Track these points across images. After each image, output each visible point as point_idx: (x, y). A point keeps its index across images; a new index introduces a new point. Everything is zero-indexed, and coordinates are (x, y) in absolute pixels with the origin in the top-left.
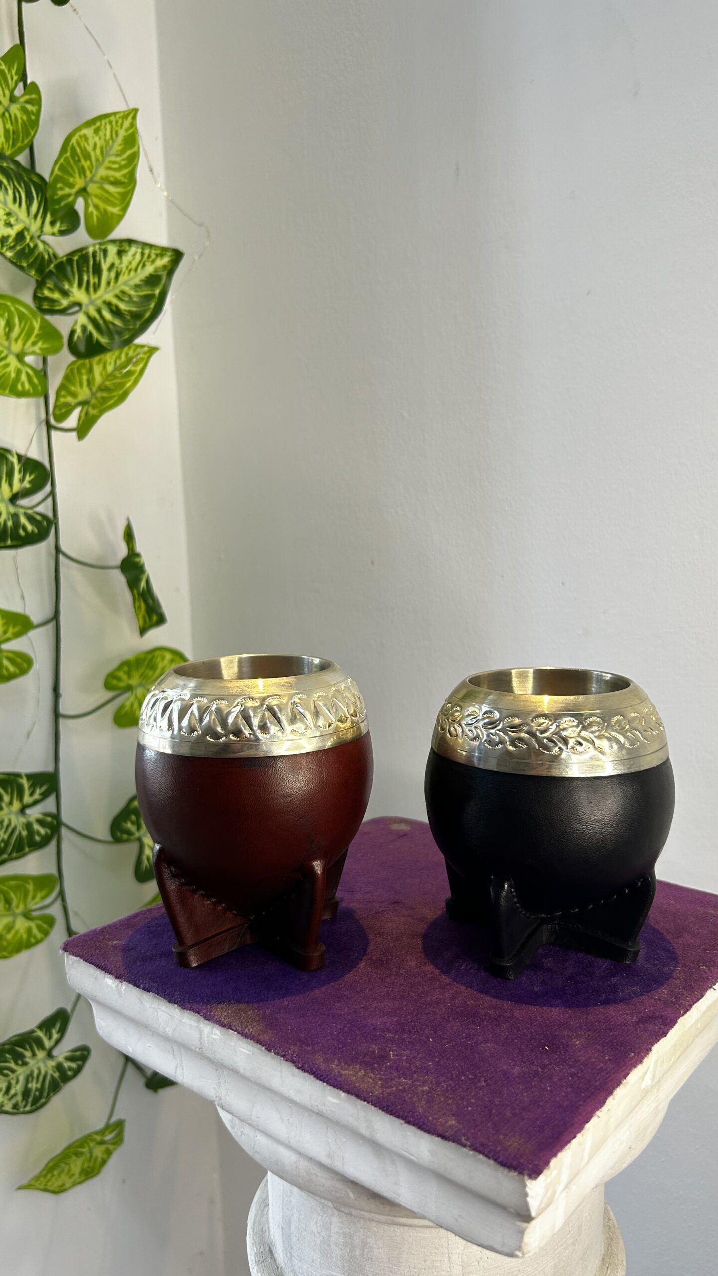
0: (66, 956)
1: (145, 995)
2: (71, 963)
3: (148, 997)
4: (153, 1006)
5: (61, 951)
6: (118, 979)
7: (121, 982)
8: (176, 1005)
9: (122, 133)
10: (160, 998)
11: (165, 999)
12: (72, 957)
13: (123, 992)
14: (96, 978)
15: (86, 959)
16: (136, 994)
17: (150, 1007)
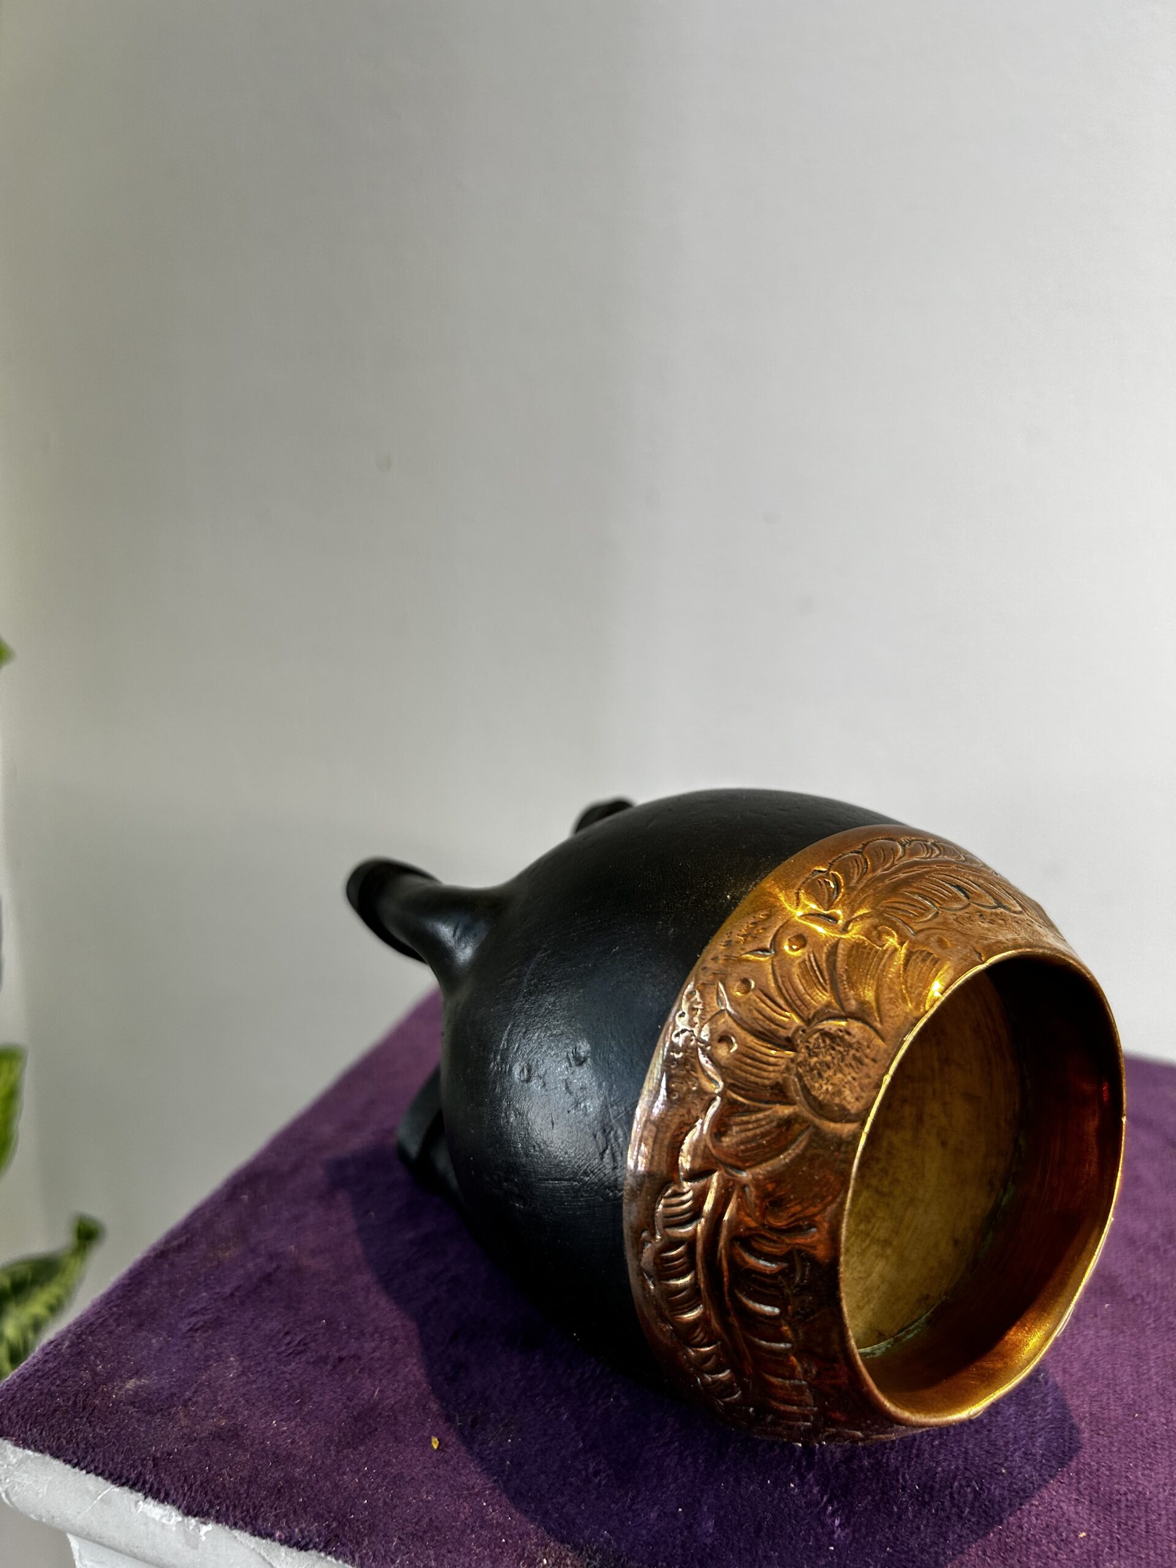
1: (284, 1551)
3: (294, 1555)
12: (19, 1450)
13: (204, 1538)
14: (106, 1501)
15: (75, 1461)
16: (252, 1547)
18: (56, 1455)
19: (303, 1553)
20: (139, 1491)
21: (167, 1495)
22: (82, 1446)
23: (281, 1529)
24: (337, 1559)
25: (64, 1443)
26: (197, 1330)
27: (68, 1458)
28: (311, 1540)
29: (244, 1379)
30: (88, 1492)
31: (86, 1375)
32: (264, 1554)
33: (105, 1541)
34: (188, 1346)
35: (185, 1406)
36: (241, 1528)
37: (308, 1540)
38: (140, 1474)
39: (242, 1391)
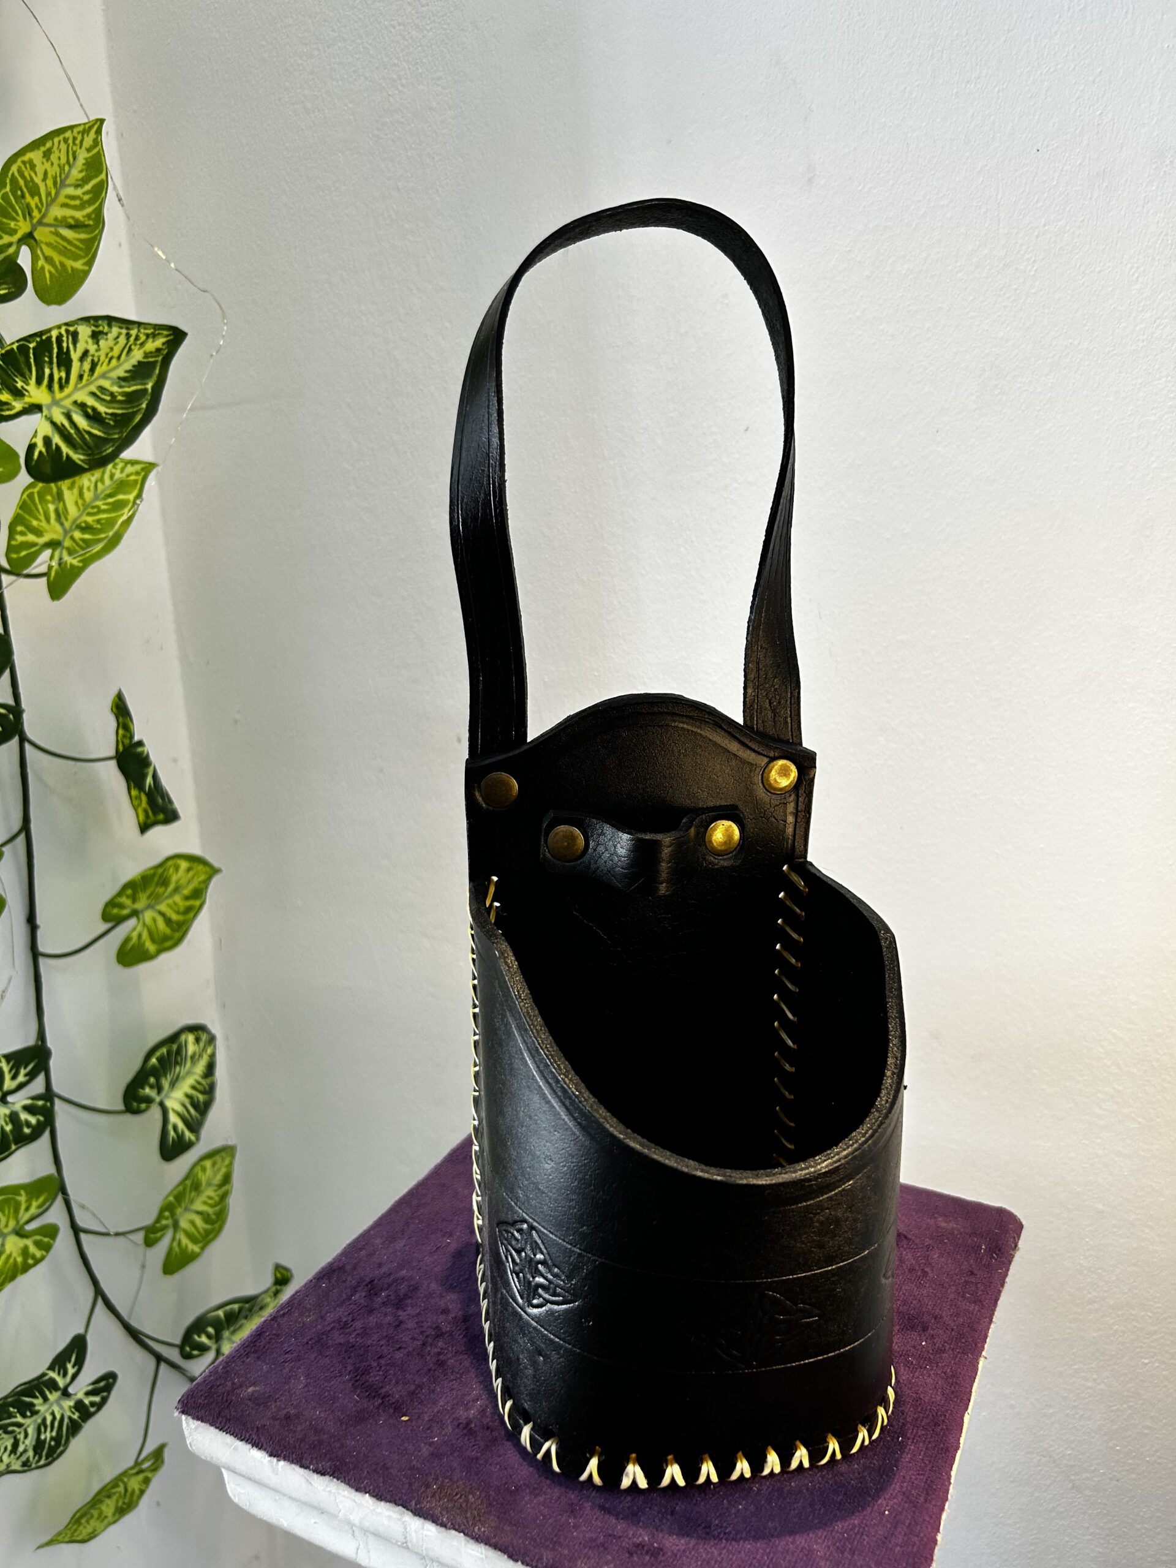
0: (184, 1419)
2: (193, 1426)
4: (329, 1489)
5: (176, 1414)
6: (274, 1457)
7: (279, 1460)
8: (367, 1495)
9: (83, 156)
10: (343, 1484)
11: (350, 1486)
12: (195, 1421)
13: (280, 1469)
14: (235, 1449)
15: (221, 1427)
16: (302, 1474)
17: (324, 1490)
18: (211, 1425)
19: (322, 1478)
20: (249, 1443)
21: (262, 1445)
22: (224, 1420)
23: (313, 1465)
24: (338, 1480)
26: (286, 1362)
27: (217, 1425)
28: (326, 1471)
29: (306, 1389)
30: (228, 1444)
31: (229, 1384)
32: (307, 1478)
33: (237, 1471)
34: (281, 1370)
35: (276, 1402)
36: (296, 1463)
38: (250, 1435)
39: (304, 1395)
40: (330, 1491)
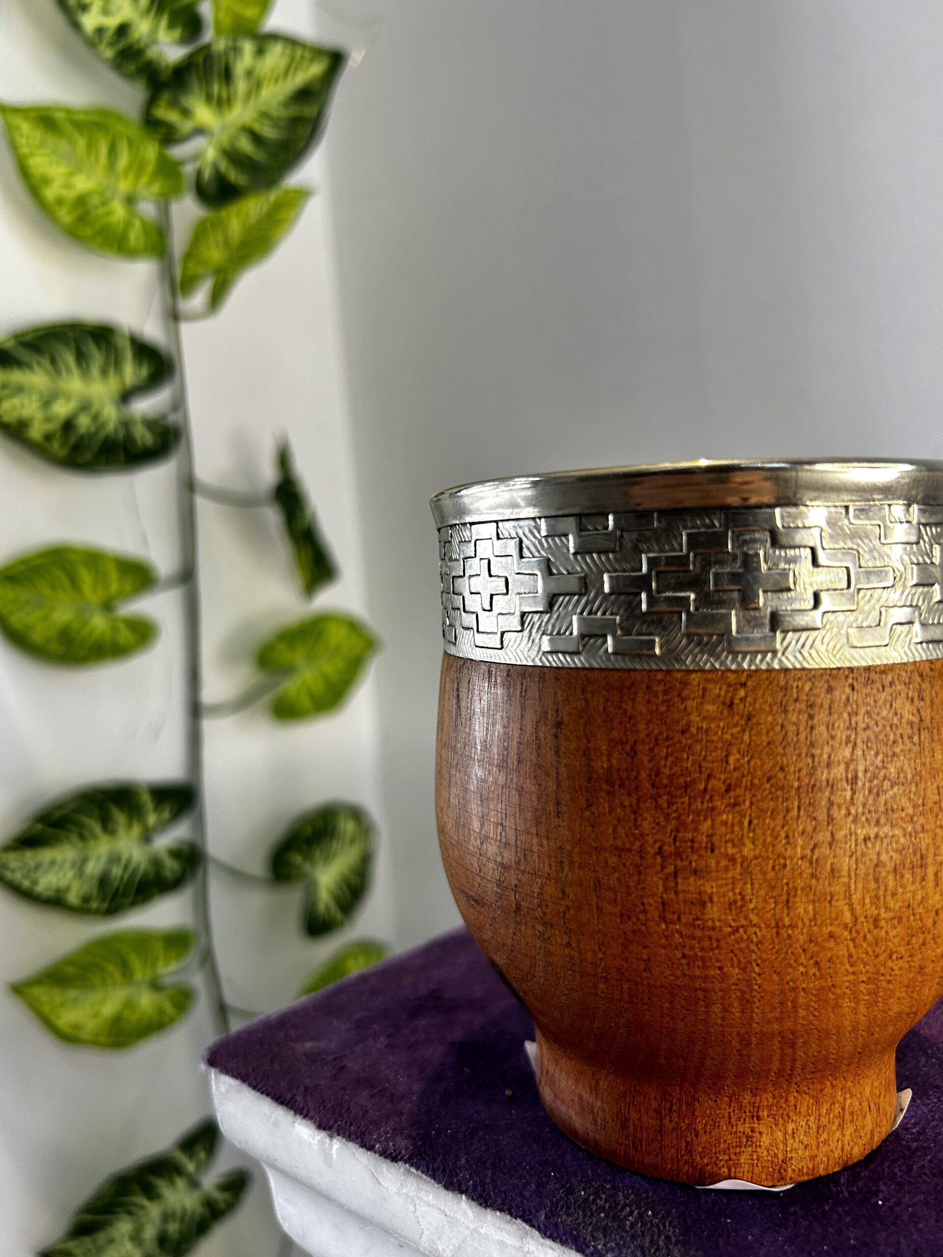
0: (213, 1076)
1: (384, 1165)
2: (223, 1089)
3: (392, 1170)
4: (405, 1191)
5: (203, 1067)
6: (324, 1129)
7: (331, 1137)
8: (464, 1197)
10: (424, 1177)
11: (434, 1179)
13: (335, 1156)
14: (275, 1122)
15: (254, 1084)
16: (365, 1163)
17: (399, 1193)
19: (394, 1164)
20: (291, 1108)
21: (308, 1112)
23: (380, 1142)
24: (417, 1169)
25: (250, 1070)
27: (251, 1082)
28: (400, 1153)
32: (373, 1171)
36: (353, 1140)
37: (398, 1152)
38: (295, 1096)
40: (407, 1195)
